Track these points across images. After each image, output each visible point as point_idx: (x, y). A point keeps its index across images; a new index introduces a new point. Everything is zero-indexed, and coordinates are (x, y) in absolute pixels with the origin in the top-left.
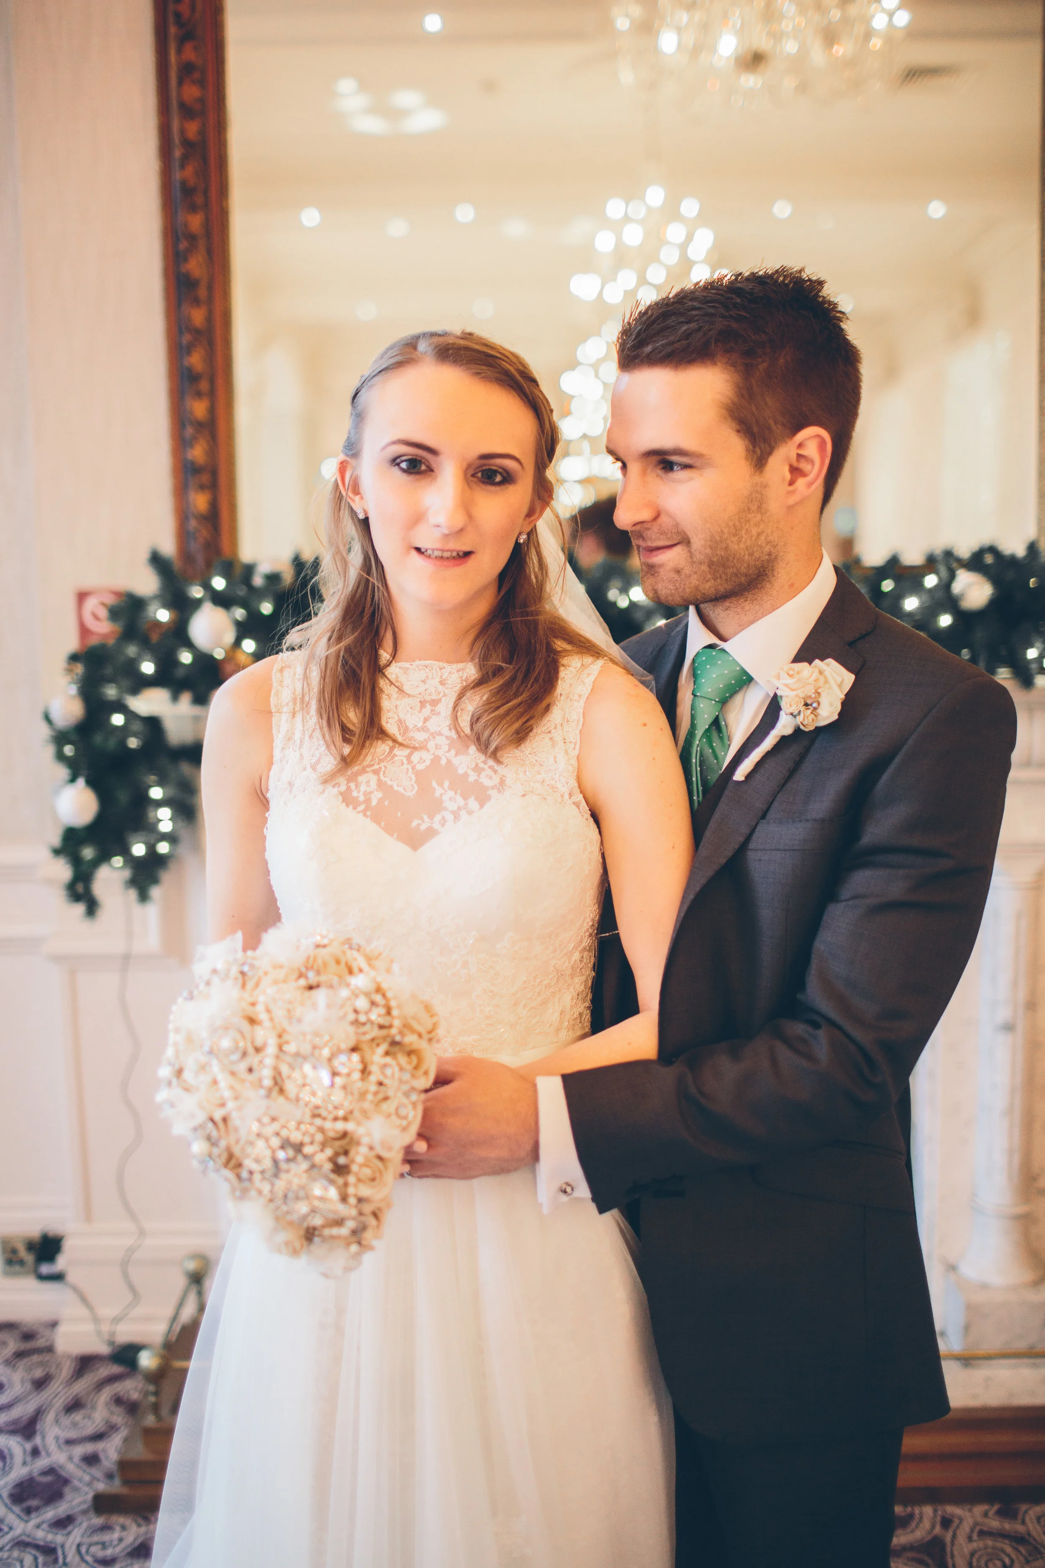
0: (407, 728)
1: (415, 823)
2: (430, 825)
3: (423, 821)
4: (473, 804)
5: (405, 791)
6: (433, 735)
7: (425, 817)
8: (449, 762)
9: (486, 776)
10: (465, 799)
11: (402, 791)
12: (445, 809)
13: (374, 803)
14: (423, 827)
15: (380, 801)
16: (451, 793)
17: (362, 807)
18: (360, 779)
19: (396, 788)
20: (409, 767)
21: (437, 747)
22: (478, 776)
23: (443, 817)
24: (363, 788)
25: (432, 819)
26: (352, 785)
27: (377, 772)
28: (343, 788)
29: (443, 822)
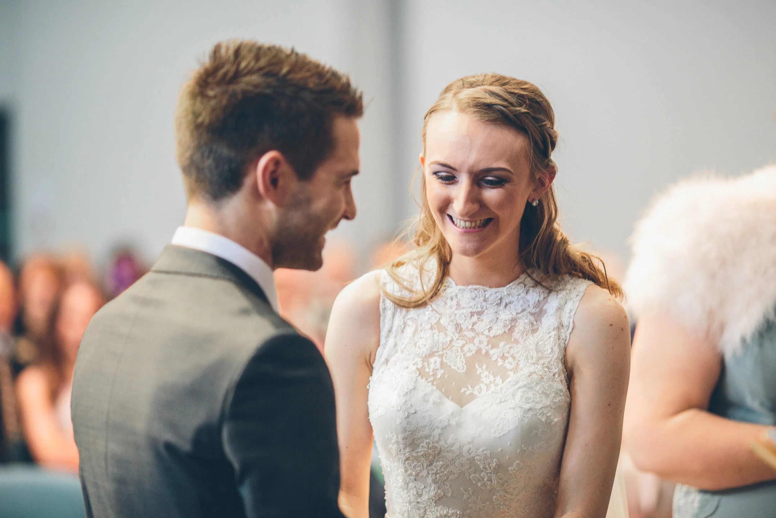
1: (462, 391)
2: (472, 392)
3: (468, 389)
4: (499, 380)
5: (458, 369)
7: (469, 386)
9: (509, 362)
10: (494, 377)
11: (457, 369)
12: (482, 382)
13: (439, 376)
14: (467, 393)
16: (486, 373)
18: (430, 360)
19: (453, 367)
20: (462, 354)
21: (481, 342)
22: (504, 362)
23: (480, 388)
24: (432, 366)
25: (473, 388)
26: (426, 364)
27: (441, 356)
28: (420, 366)
29: (480, 390)
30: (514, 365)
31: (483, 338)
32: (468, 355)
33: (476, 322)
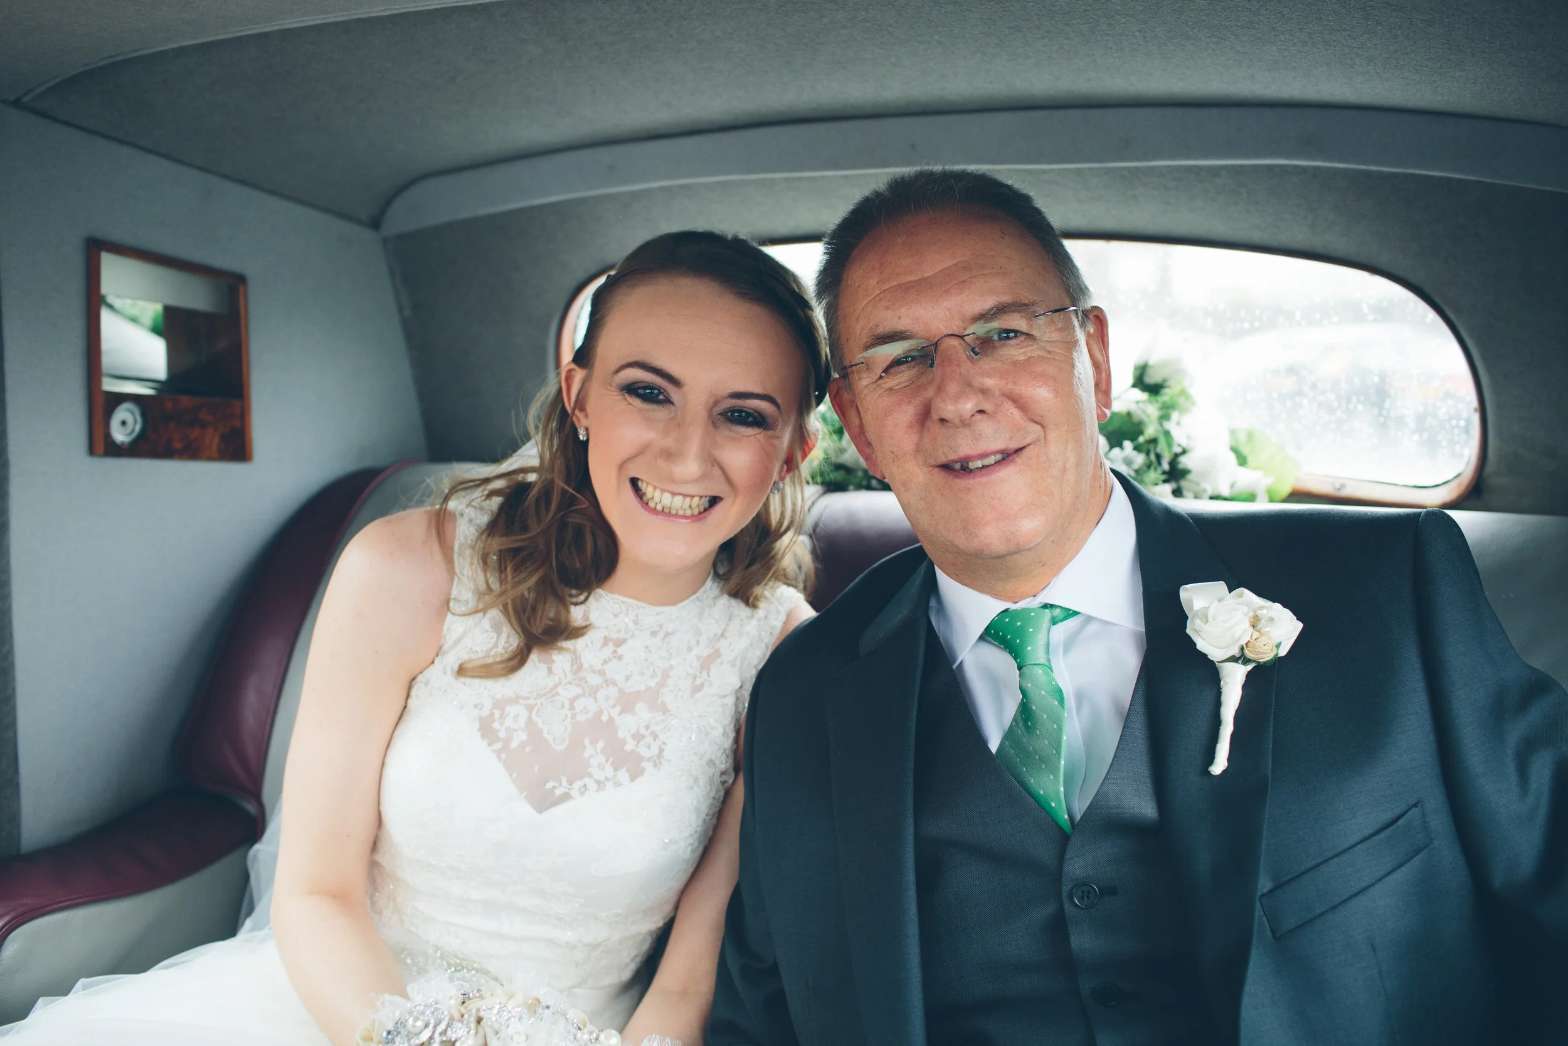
0: (581, 666)
1: (549, 785)
2: (567, 790)
3: (560, 785)
4: (623, 775)
5: (554, 742)
7: (564, 780)
8: (611, 720)
9: (646, 746)
10: (616, 770)
11: (551, 740)
12: (591, 776)
13: (514, 744)
14: (559, 792)
15: (523, 745)
16: (602, 759)
18: (508, 709)
19: (545, 735)
20: (569, 713)
22: (637, 746)
23: (585, 785)
24: (509, 722)
25: (571, 785)
27: (530, 708)
28: (485, 713)
29: (583, 790)
30: (655, 751)
31: (613, 691)
32: (581, 718)
33: (610, 660)
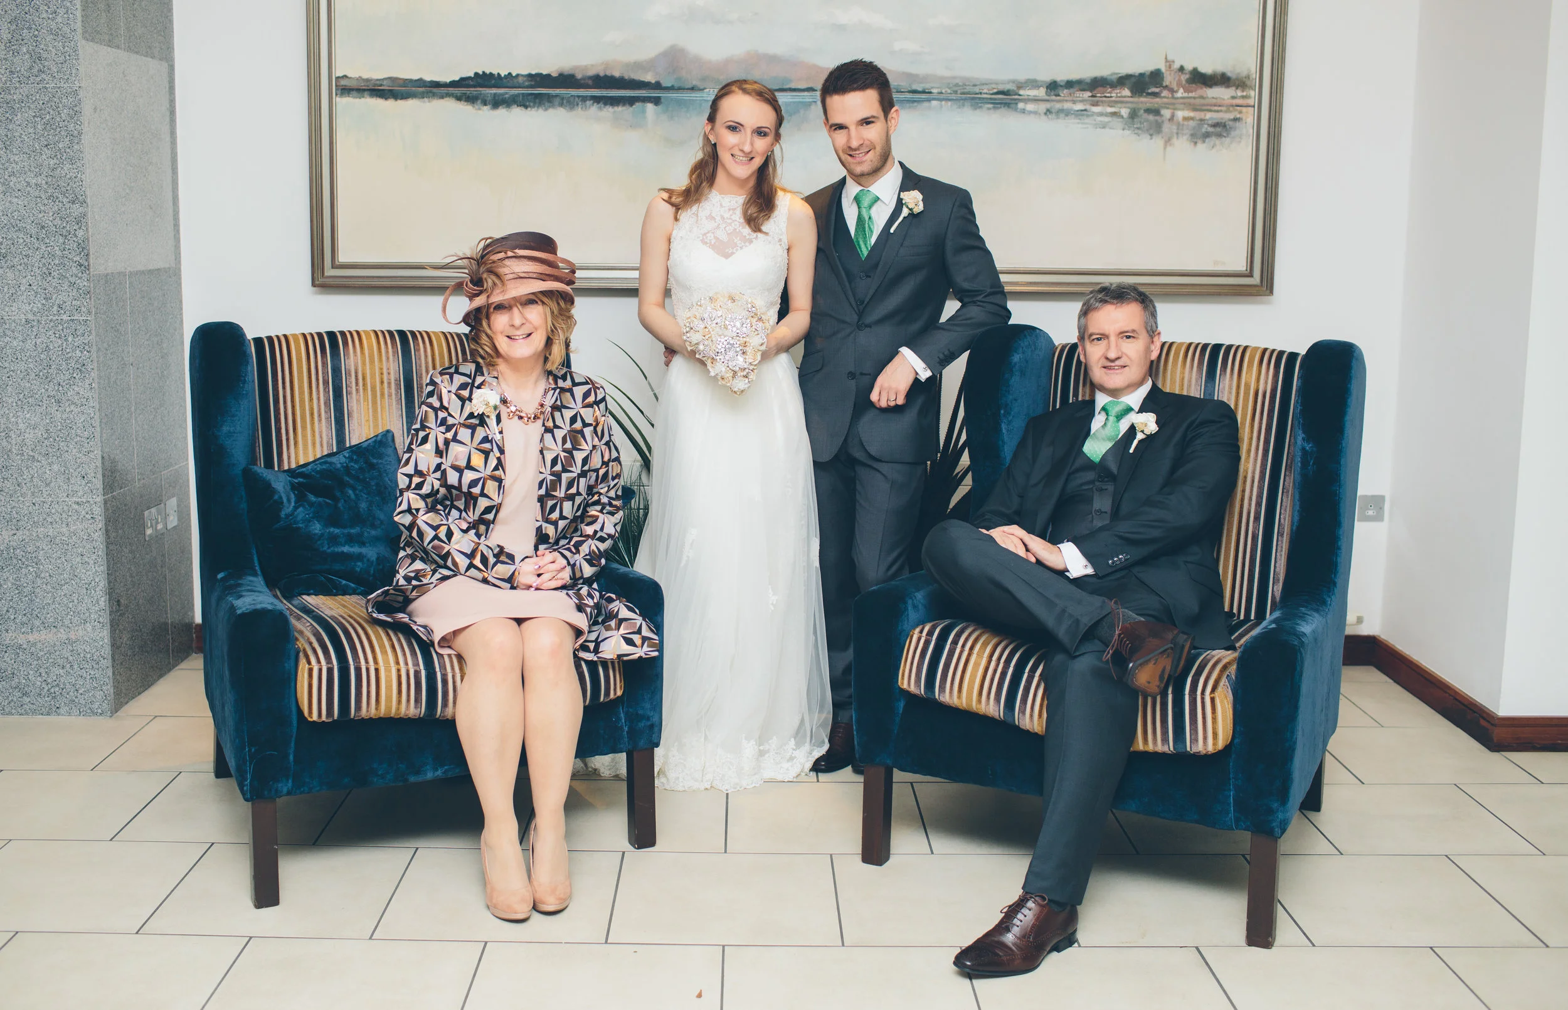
6: (734, 221)
17: (708, 245)
21: (735, 225)
26: (705, 237)
